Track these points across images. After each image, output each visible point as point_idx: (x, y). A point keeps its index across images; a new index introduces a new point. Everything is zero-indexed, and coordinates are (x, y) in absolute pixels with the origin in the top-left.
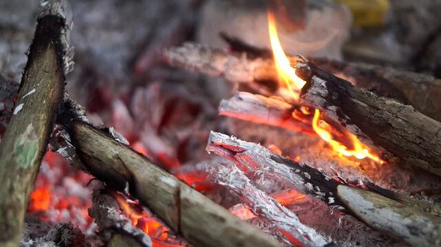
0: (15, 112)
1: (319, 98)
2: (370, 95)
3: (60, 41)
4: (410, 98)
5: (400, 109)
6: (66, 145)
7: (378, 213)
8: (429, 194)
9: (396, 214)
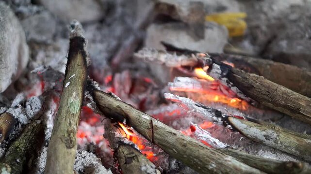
0: (66, 86)
1: (217, 75)
2: (242, 72)
3: (83, 50)
4: (262, 72)
5: (257, 78)
6: (91, 102)
7: (249, 130)
8: (273, 120)
9: (258, 130)
